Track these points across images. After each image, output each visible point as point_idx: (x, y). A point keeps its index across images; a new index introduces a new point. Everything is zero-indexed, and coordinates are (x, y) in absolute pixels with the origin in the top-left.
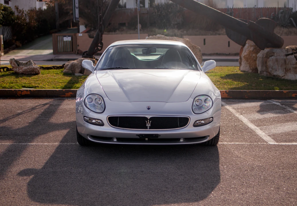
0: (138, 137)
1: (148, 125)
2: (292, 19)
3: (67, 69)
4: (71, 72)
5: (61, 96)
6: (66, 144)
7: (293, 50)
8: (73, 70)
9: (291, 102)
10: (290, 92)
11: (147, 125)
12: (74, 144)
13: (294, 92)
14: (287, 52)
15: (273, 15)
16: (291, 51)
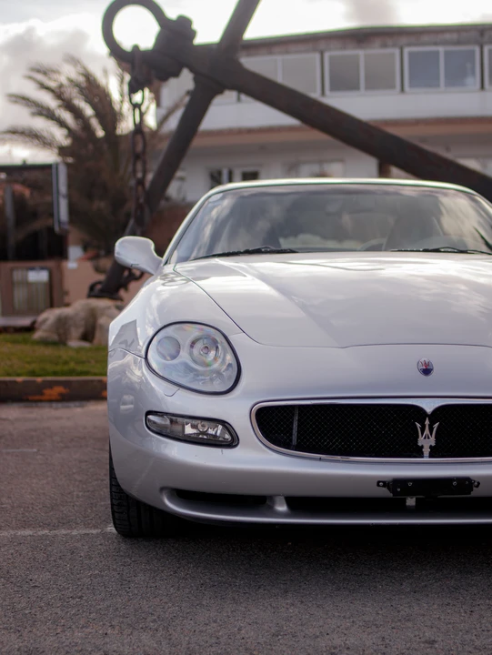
0: (385, 492)
1: (427, 441)
5: (30, 398)
6: (64, 532)
8: (61, 331)
11: (421, 441)
12: (94, 532)
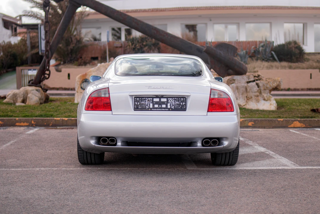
2: (273, 53)
3: (8, 99)
4: (12, 101)
7: (255, 77)
8: (14, 99)
9: (245, 131)
10: (245, 120)
13: (251, 121)
14: (249, 79)
15: (254, 48)
16: (252, 77)
